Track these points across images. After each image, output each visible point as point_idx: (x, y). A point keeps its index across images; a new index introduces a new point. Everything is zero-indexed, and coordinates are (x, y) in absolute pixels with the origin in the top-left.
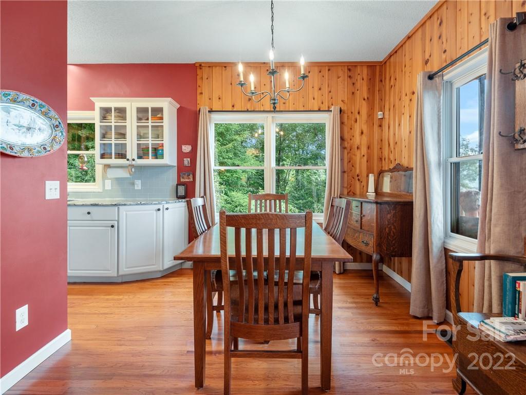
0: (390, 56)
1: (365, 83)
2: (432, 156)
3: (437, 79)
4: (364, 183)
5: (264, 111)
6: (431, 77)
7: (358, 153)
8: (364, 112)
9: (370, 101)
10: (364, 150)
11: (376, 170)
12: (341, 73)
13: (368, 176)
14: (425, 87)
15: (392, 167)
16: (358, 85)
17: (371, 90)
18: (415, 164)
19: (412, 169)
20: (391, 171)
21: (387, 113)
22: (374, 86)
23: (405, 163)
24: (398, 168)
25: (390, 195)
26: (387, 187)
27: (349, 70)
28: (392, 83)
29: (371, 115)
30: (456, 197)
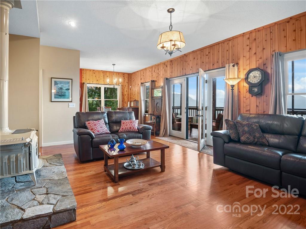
0: (133, 73)
1: (127, 78)
2: (142, 99)
3: (143, 84)
4: (127, 104)
5: (101, 84)
6: (142, 84)
7: (125, 96)
8: (127, 86)
9: (128, 83)
10: (127, 96)
11: (130, 100)
12: (121, 75)
13: (128, 102)
14: (141, 85)
15: (134, 100)
16: (125, 79)
17: (128, 80)
18: (139, 100)
19: (138, 101)
20: (134, 101)
21: (132, 87)
22: (129, 79)
23: (137, 99)
24: (135, 100)
25: (133, 107)
26: (132, 105)
27: (123, 75)
28: (134, 80)
29: (128, 87)
30: (146, 107)
